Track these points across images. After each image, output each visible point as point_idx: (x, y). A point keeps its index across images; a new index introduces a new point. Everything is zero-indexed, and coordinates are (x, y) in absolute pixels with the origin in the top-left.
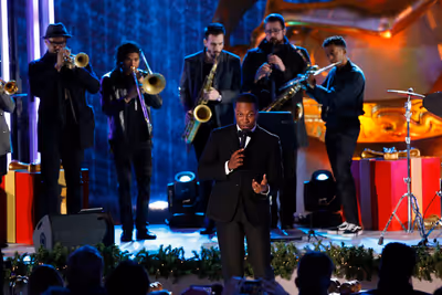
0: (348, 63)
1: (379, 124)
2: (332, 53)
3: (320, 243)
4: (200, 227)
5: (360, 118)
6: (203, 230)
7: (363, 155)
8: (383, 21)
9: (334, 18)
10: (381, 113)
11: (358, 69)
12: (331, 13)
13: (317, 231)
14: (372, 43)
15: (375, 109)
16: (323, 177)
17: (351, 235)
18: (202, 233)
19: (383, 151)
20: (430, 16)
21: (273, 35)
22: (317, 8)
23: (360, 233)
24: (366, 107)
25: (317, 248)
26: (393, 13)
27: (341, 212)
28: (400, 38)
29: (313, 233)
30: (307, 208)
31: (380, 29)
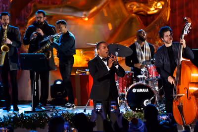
0: (68, 32)
1: (84, 59)
2: (60, 28)
3: (58, 112)
4: (4, 107)
5: (74, 56)
6: (5, 108)
7: (77, 73)
8: (84, 13)
9: (62, 12)
10: (85, 54)
11: (72, 35)
12: (61, 10)
13: (57, 107)
14: (80, 22)
15: (81, 52)
16: (59, 83)
17: (71, 108)
18: (4, 109)
19: (85, 70)
20: (104, 10)
21: (39, 19)
22: (55, 7)
23: (75, 107)
24: (77, 51)
25: (56, 114)
26: (89, 9)
27: (67, 98)
28: (92, 20)
29: (54, 108)
30: (52, 97)
31: (83, 16)
